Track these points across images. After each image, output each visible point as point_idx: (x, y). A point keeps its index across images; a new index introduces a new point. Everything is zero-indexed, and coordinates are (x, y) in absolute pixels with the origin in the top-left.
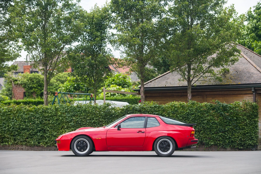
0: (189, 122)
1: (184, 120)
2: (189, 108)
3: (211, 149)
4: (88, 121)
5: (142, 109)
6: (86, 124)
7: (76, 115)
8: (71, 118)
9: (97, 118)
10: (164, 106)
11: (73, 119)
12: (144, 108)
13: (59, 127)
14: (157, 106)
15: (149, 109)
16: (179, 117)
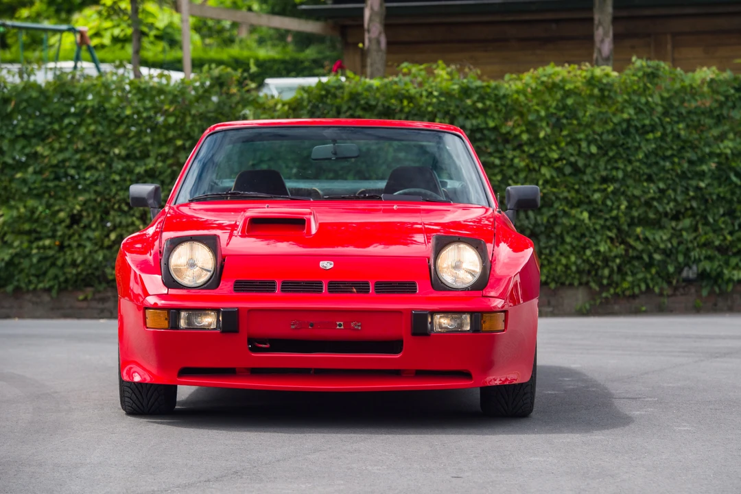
0: (629, 169)
1: (606, 158)
2: (635, 98)
4: (120, 167)
5: (399, 100)
6: (108, 181)
7: (54, 131)
8: (24, 147)
9: (164, 150)
10: (508, 85)
11: (36, 153)
12: (411, 99)
14: (477, 85)
15: (435, 101)
16: (584, 144)
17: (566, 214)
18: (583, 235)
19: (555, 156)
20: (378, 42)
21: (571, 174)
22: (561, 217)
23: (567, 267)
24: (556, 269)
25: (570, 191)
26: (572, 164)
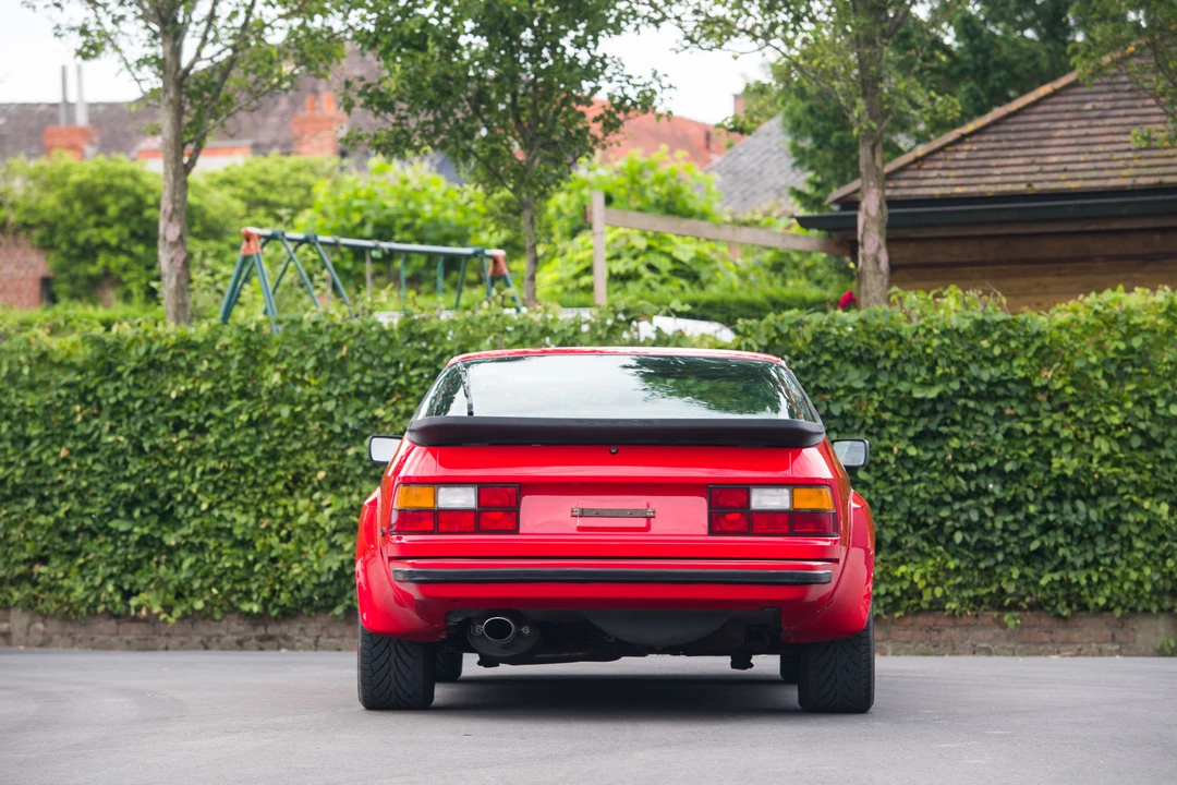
5: (884, 341)
7: (399, 388)
8: (358, 411)
10: (1040, 321)
11: (375, 418)
13: (273, 477)
14: (1000, 316)
15: (936, 342)
16: (1160, 403)
17: (1135, 506)
18: (1162, 538)
19: (1116, 420)
20: (877, 261)
21: (1140, 448)
22: (1127, 511)
23: (1139, 583)
24: (1121, 588)
25: (1140, 473)
26: (1143, 434)
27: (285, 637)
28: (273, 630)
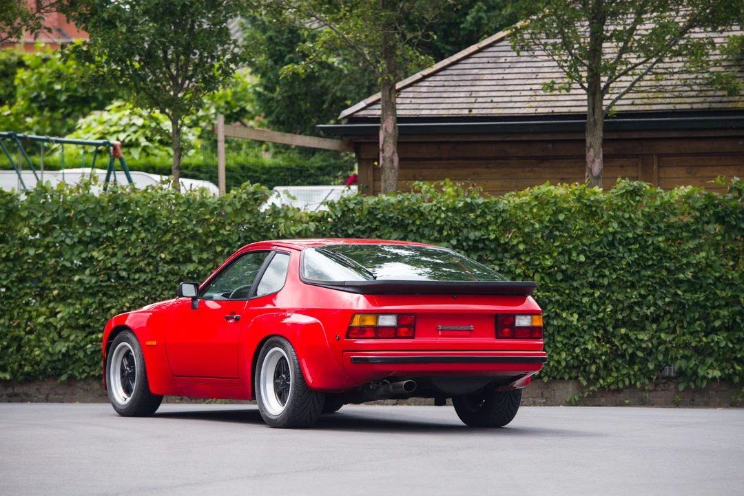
0: (614, 276)
1: (593, 267)
2: (620, 213)
3: (706, 399)
4: (166, 270)
5: (411, 214)
6: (154, 282)
7: (108, 238)
8: (81, 252)
9: (205, 256)
11: (92, 257)
12: (422, 214)
13: (22, 293)
14: (480, 201)
15: (443, 215)
16: (574, 254)
17: (558, 316)
18: (573, 335)
19: (549, 263)
20: (392, 161)
21: (561, 281)
22: (553, 319)
23: (559, 362)
24: (548, 364)
25: (561, 295)
26: (563, 272)
27: (26, 394)
28: (18, 390)
